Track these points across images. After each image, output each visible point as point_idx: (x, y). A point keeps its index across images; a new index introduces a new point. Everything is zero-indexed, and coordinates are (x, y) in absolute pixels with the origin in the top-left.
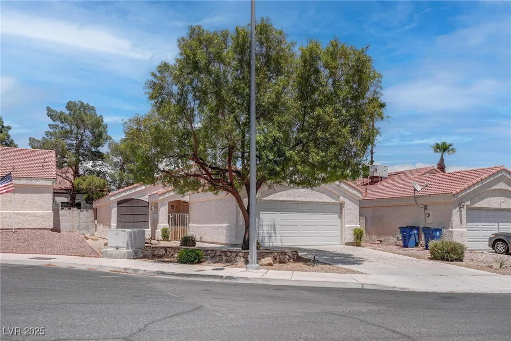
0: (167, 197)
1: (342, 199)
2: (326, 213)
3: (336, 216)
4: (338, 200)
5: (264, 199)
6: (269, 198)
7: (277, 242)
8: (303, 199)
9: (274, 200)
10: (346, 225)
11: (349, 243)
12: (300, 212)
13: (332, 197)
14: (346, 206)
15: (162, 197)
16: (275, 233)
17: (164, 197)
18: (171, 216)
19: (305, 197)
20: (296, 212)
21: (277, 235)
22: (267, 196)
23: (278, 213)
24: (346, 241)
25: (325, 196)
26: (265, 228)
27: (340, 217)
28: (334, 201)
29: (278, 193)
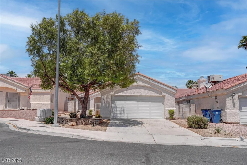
0: (93, 96)
1: (163, 94)
2: (154, 101)
3: (161, 103)
4: (161, 95)
5: (116, 95)
6: (119, 94)
7: (125, 116)
8: (139, 95)
9: (122, 95)
10: (166, 108)
11: (167, 118)
12: (138, 101)
13: (157, 93)
14: (166, 97)
15: (91, 96)
16: (124, 112)
17: (92, 95)
18: (96, 104)
19: (140, 93)
20: (136, 101)
21: (125, 113)
22: (118, 93)
23: (125, 102)
24: (166, 117)
25: (153, 92)
26: (118, 109)
27: (164, 104)
28: (159, 95)
29: (125, 92)
